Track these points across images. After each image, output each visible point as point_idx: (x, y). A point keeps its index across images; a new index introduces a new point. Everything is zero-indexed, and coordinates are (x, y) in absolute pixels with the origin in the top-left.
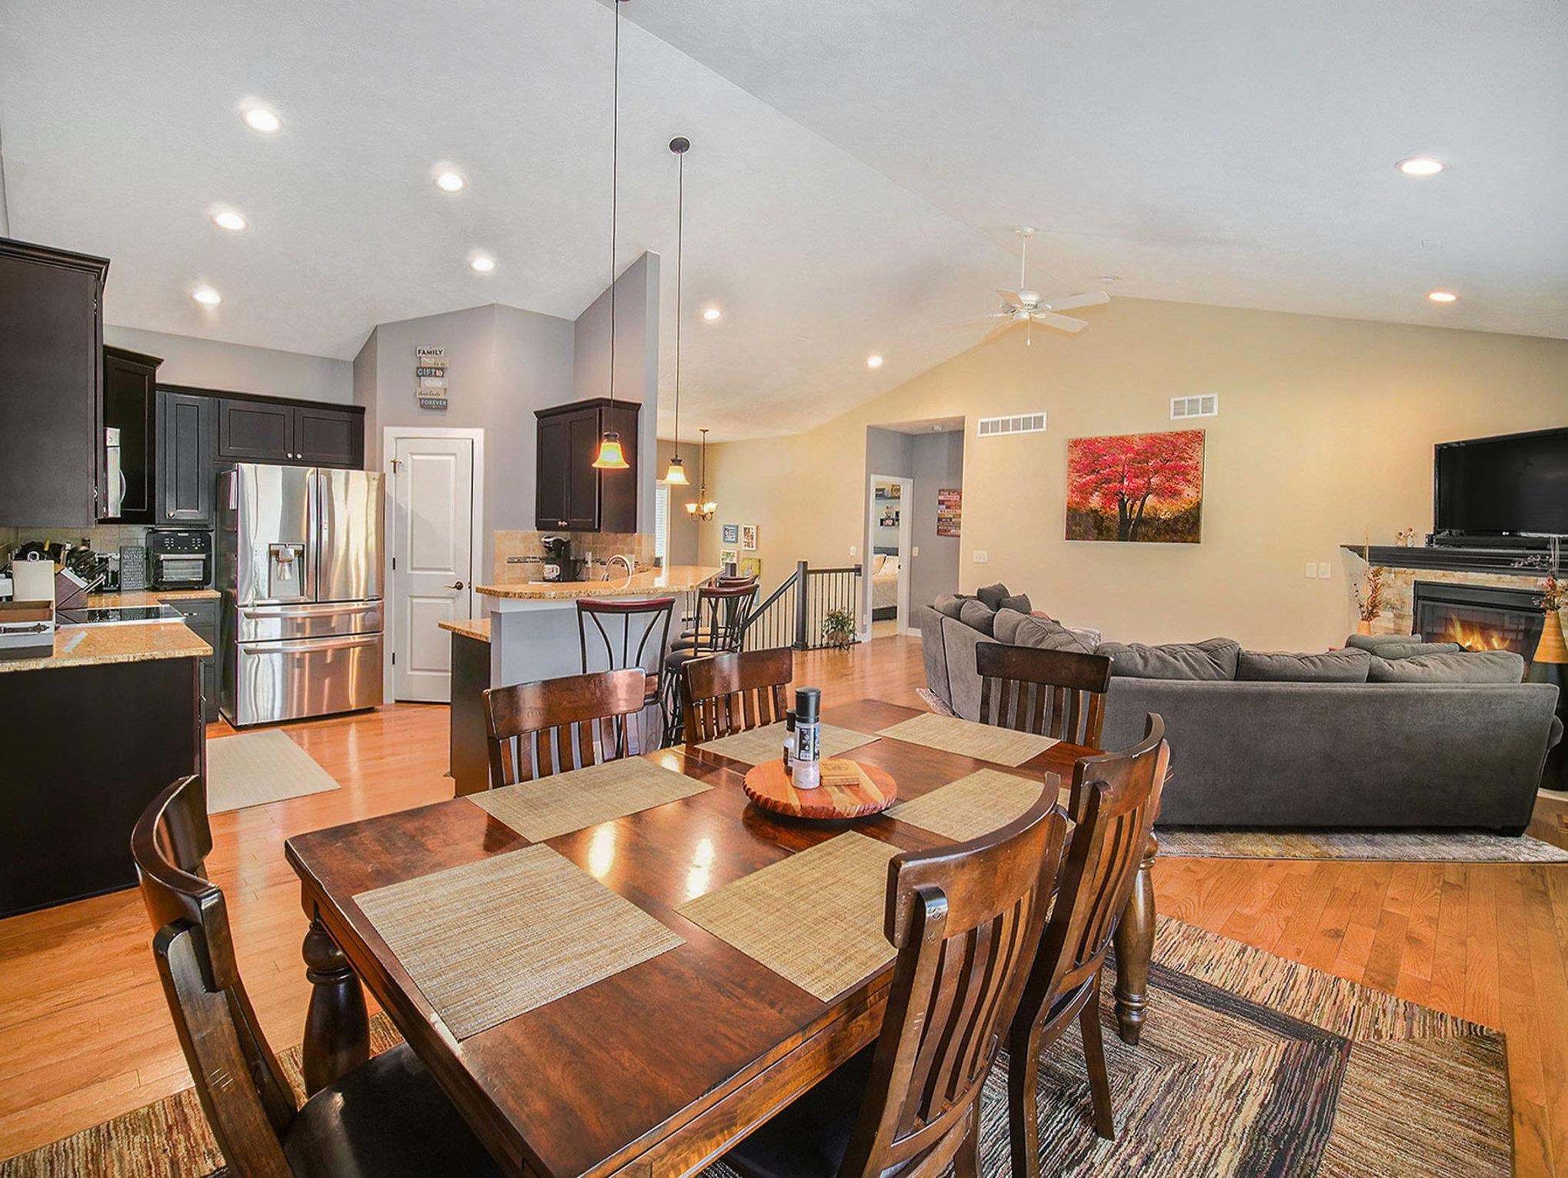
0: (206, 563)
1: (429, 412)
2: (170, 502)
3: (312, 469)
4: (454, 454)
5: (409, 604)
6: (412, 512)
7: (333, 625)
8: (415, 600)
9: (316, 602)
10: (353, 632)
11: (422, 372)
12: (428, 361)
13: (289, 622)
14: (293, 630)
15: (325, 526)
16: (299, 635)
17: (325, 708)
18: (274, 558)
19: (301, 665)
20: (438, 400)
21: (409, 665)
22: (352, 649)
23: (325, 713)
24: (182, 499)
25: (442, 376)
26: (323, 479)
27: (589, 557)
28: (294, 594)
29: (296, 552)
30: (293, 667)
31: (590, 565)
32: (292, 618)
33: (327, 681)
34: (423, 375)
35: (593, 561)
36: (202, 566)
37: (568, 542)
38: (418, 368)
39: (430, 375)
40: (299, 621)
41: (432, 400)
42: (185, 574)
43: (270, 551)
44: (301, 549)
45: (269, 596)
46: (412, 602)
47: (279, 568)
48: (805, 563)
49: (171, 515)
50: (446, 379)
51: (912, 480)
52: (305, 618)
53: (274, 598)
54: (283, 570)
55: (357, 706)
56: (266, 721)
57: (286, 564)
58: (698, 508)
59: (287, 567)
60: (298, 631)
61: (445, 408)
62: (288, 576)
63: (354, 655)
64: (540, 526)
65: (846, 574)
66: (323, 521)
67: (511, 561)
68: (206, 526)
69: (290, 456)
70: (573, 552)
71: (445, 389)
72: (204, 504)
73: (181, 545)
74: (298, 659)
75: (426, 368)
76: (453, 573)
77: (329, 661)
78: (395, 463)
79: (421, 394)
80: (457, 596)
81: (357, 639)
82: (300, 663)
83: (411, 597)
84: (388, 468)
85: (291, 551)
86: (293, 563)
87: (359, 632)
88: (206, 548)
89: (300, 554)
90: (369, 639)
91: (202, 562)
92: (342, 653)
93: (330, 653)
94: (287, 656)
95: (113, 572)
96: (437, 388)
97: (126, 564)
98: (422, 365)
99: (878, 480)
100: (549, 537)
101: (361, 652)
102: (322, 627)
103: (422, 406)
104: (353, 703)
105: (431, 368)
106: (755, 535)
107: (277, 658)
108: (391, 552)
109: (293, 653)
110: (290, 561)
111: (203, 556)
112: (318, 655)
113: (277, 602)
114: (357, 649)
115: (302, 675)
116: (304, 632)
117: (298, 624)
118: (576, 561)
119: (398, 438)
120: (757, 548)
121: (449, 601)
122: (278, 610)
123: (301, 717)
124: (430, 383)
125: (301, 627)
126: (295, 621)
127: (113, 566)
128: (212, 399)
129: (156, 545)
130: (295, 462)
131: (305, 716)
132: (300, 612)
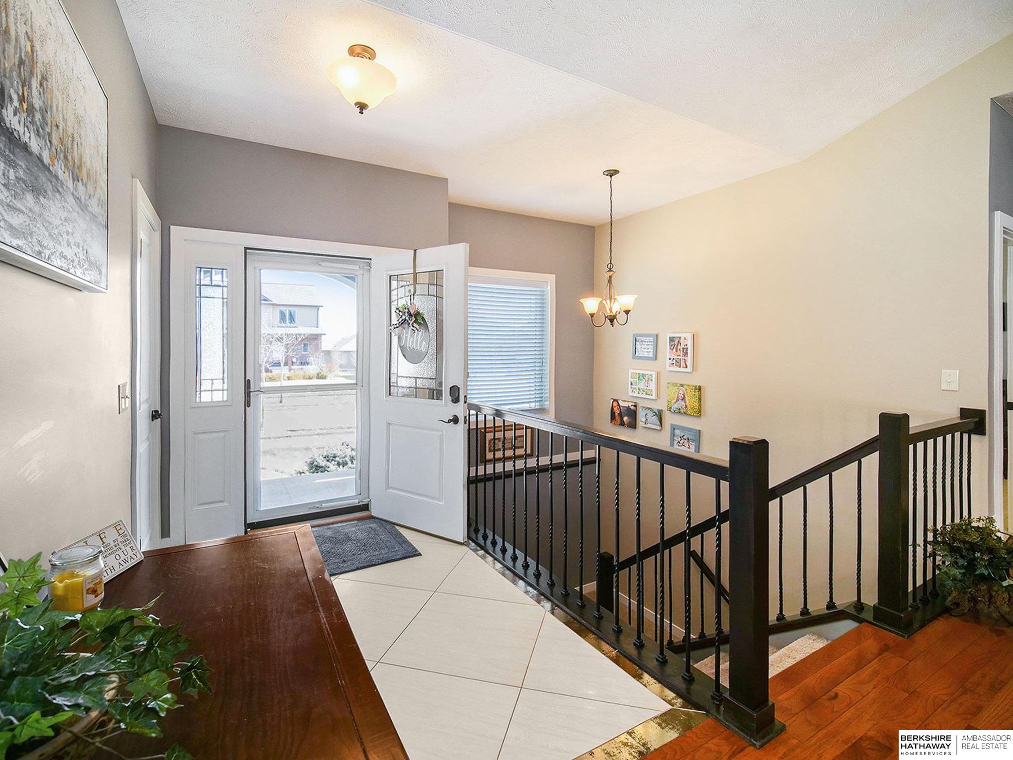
58: (601, 306)
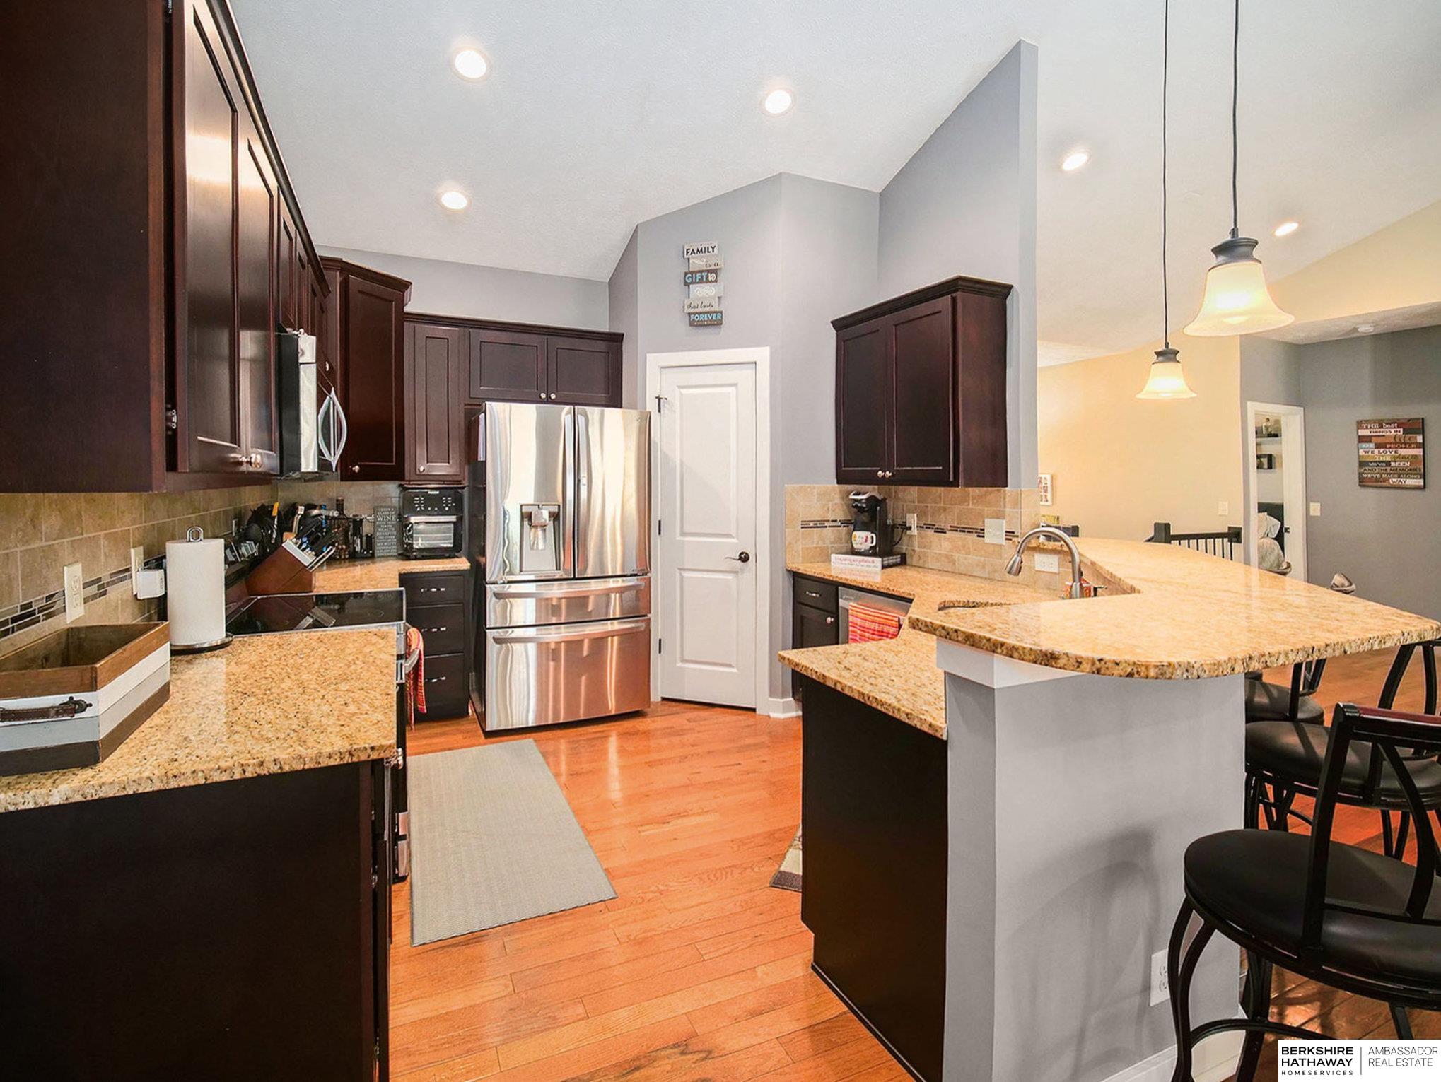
0: (457, 525)
1: (701, 331)
2: (421, 452)
3: (567, 408)
4: (735, 385)
5: (678, 578)
6: (682, 463)
7: (589, 610)
8: (686, 574)
9: (574, 578)
10: (612, 617)
11: (692, 278)
12: (698, 263)
13: (543, 603)
14: (549, 614)
15: (584, 481)
16: (554, 620)
17: (582, 711)
18: (526, 523)
19: (556, 659)
20: (710, 313)
21: (678, 655)
22: (610, 639)
23: (582, 718)
24: (432, 450)
25: (716, 281)
26: (581, 419)
27: (913, 520)
28: (548, 568)
29: (551, 515)
30: (548, 660)
31: (915, 531)
32: (547, 599)
33: (583, 678)
34: (692, 283)
35: (919, 527)
36: (452, 529)
37: (884, 499)
38: (686, 274)
39: (701, 281)
40: (554, 602)
41: (704, 313)
42: (435, 539)
43: (522, 514)
44: (557, 510)
45: (521, 571)
46: (682, 577)
47: (532, 534)
48: (1167, 526)
49: (421, 469)
50: (721, 284)
51: (1302, 409)
52: (560, 599)
53: (529, 572)
54: (536, 537)
55: (616, 711)
56: (521, 726)
57: (539, 529)
59: (540, 533)
60: (553, 615)
61: (719, 323)
62: (541, 546)
63: (613, 646)
64: (842, 478)
65: (1218, 541)
66: (582, 475)
67: (805, 526)
68: (459, 482)
69: (543, 396)
70: (890, 516)
71: (719, 298)
72: (455, 456)
73: (432, 505)
74: (553, 650)
75: (696, 272)
76: (734, 540)
77: (585, 653)
78: (659, 399)
79: (690, 307)
80: (742, 570)
81: (617, 626)
82: (556, 652)
83: (680, 569)
84: (651, 406)
85: (545, 514)
86: (547, 528)
87: (618, 616)
88: (458, 509)
89: (555, 517)
90: (633, 625)
91: (452, 526)
92: (599, 643)
93: (586, 643)
94: (543, 647)
95: (367, 536)
96: (710, 297)
97: (379, 526)
98: (691, 270)
99: (1260, 410)
100: (858, 494)
101: (620, 643)
102: (578, 610)
103: (692, 324)
104: (612, 707)
105: (701, 272)
106: (1049, 485)
107: (532, 647)
108: (657, 515)
109: (548, 643)
110: (544, 526)
111: (453, 518)
112: (574, 645)
113: (532, 578)
114: (616, 638)
115: (557, 669)
116: (560, 616)
117: (552, 605)
118: (894, 526)
119: (662, 368)
120: (1053, 502)
121: (730, 577)
122: (531, 588)
123: (557, 722)
124: (702, 292)
125: (556, 610)
126: (550, 601)
127: (366, 529)
128: (462, 329)
129: (408, 506)
130: (548, 401)
131: (561, 721)
132: (556, 591)
